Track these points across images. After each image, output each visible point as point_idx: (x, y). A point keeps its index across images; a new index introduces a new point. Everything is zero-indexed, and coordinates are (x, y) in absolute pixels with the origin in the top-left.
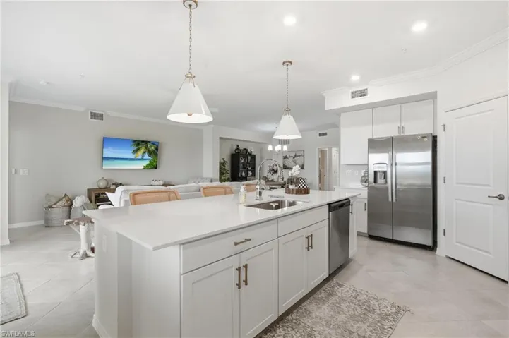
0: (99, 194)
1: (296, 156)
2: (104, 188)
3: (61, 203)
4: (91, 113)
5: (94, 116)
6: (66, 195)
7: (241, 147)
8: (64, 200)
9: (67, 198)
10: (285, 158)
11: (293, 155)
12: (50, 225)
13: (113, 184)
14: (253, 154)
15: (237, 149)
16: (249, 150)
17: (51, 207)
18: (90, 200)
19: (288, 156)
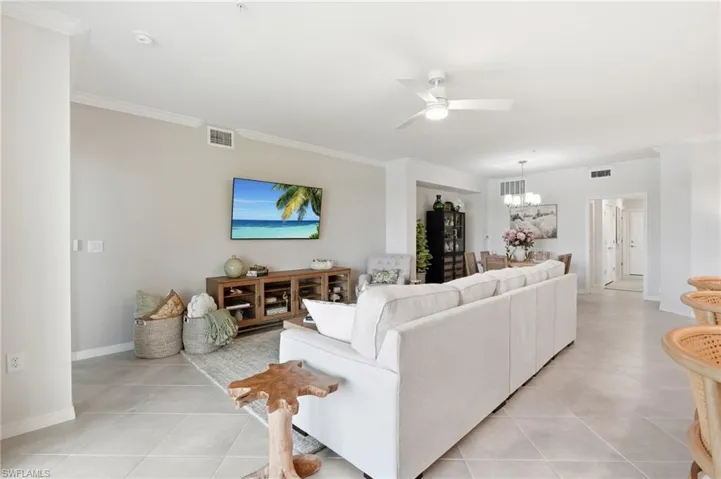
0: (229, 288)
1: (538, 215)
2: (238, 278)
3: (166, 310)
4: (212, 131)
5: (217, 137)
6: (173, 293)
7: (443, 200)
8: (170, 302)
9: (175, 298)
10: (515, 218)
11: (534, 214)
12: (147, 356)
13: (252, 269)
14: (460, 211)
15: (438, 203)
16: (455, 206)
17: (148, 318)
18: (216, 302)
19: (521, 215)
